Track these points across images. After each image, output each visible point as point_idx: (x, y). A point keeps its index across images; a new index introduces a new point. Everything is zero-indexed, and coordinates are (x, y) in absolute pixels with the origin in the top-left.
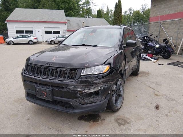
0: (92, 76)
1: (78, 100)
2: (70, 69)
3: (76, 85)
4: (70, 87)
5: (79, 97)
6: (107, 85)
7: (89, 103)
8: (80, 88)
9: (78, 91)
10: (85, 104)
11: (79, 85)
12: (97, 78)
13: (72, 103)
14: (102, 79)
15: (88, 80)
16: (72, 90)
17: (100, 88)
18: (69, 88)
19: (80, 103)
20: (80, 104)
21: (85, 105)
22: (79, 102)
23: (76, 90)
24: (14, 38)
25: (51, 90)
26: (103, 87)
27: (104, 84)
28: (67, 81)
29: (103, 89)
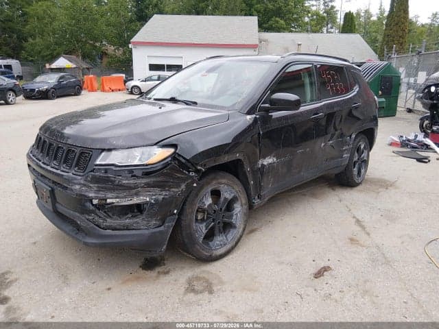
0: (118, 169)
1: (90, 218)
2: (80, 149)
3: (85, 185)
4: (73, 187)
5: (93, 212)
6: (164, 193)
7: (118, 227)
8: (95, 193)
9: (89, 197)
10: (109, 229)
11: (91, 185)
12: (130, 175)
13: (79, 222)
14: (142, 178)
15: (108, 177)
16: (77, 195)
17: (148, 199)
18: (72, 190)
19: (97, 225)
20: (95, 226)
21: (109, 232)
22: (94, 223)
23: (85, 196)
24: (143, 81)
25: (50, 189)
26: (154, 197)
27: (157, 190)
28: (71, 174)
29: (153, 201)
